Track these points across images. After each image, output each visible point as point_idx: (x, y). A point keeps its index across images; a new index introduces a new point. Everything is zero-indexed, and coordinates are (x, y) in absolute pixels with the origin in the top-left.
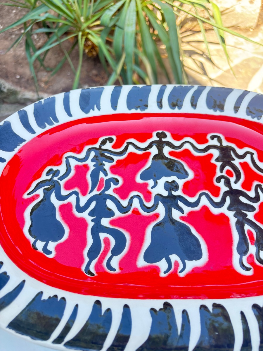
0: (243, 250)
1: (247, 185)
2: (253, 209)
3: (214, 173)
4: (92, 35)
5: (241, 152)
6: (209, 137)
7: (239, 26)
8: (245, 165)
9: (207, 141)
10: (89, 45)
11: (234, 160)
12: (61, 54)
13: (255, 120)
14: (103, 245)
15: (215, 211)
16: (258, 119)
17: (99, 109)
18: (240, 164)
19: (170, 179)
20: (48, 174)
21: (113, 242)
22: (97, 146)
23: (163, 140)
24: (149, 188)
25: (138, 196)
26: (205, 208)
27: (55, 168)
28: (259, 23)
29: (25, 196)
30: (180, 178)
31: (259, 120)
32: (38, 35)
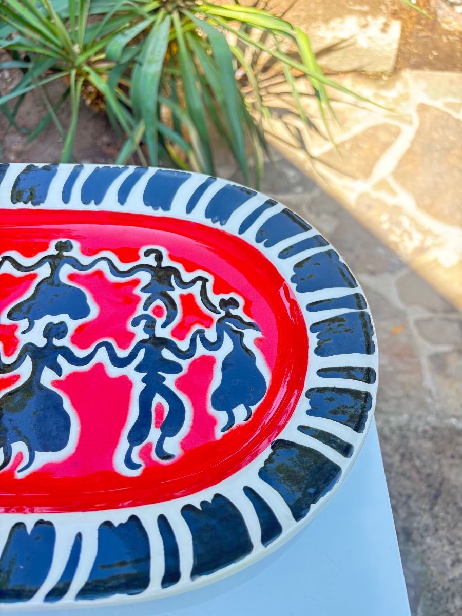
0: (139, 434)
1: (180, 332)
2: (178, 368)
3: (133, 310)
5: (187, 277)
6: (141, 252)
7: (363, 71)
8: (188, 300)
9: (136, 258)
10: (90, 93)
11: (173, 289)
13: (217, 226)
15: (113, 372)
16: (221, 224)
19: (56, 319)
23: (65, 254)
24: (18, 334)
26: (99, 367)
28: (397, 66)
30: (74, 317)
31: (223, 226)
32: (10, 73)
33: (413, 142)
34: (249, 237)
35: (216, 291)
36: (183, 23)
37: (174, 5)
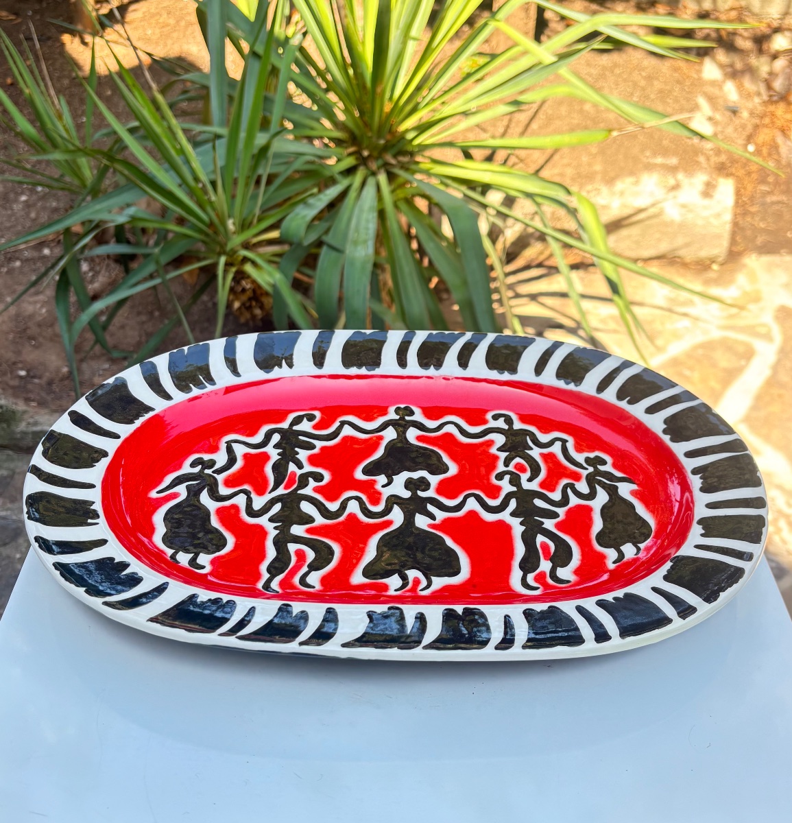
0: (529, 564)
1: (549, 484)
2: (555, 515)
3: (494, 467)
4: (254, 263)
5: (544, 438)
6: (489, 416)
8: (549, 458)
9: (485, 422)
10: (244, 290)
11: (531, 449)
12: (157, 314)
13: (571, 387)
14: (294, 559)
15: (489, 517)
16: (576, 386)
17: (290, 365)
18: (542, 455)
19: (416, 475)
20: (193, 465)
21: (311, 555)
22: (285, 425)
23: (408, 418)
24: (378, 487)
25: (357, 498)
26: (472, 514)
27: (206, 457)
28: (735, 249)
29: (153, 494)
30: (432, 473)
31: (578, 387)
32: (91, 264)
33: (776, 368)
34: (610, 395)
35: (579, 449)
36: (393, 187)
37: (380, 162)
